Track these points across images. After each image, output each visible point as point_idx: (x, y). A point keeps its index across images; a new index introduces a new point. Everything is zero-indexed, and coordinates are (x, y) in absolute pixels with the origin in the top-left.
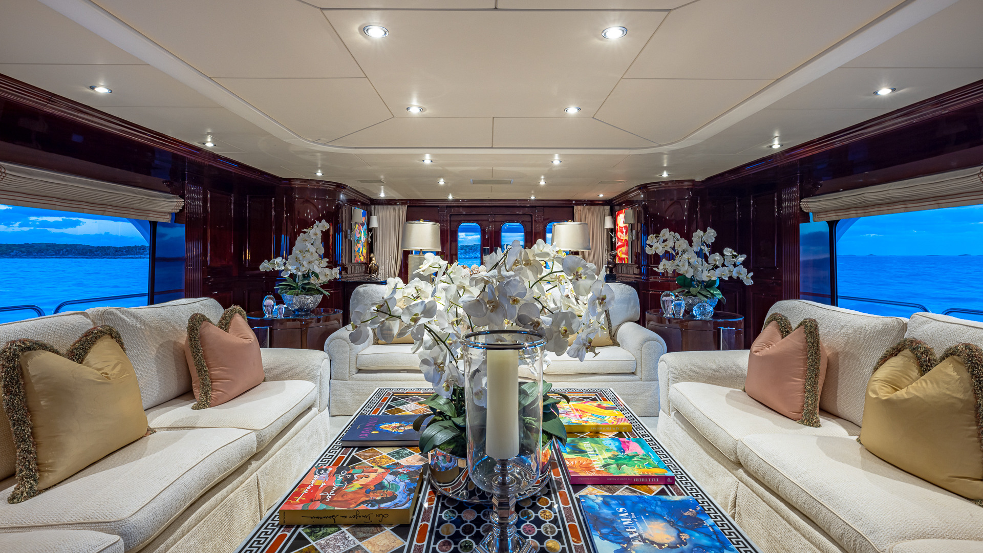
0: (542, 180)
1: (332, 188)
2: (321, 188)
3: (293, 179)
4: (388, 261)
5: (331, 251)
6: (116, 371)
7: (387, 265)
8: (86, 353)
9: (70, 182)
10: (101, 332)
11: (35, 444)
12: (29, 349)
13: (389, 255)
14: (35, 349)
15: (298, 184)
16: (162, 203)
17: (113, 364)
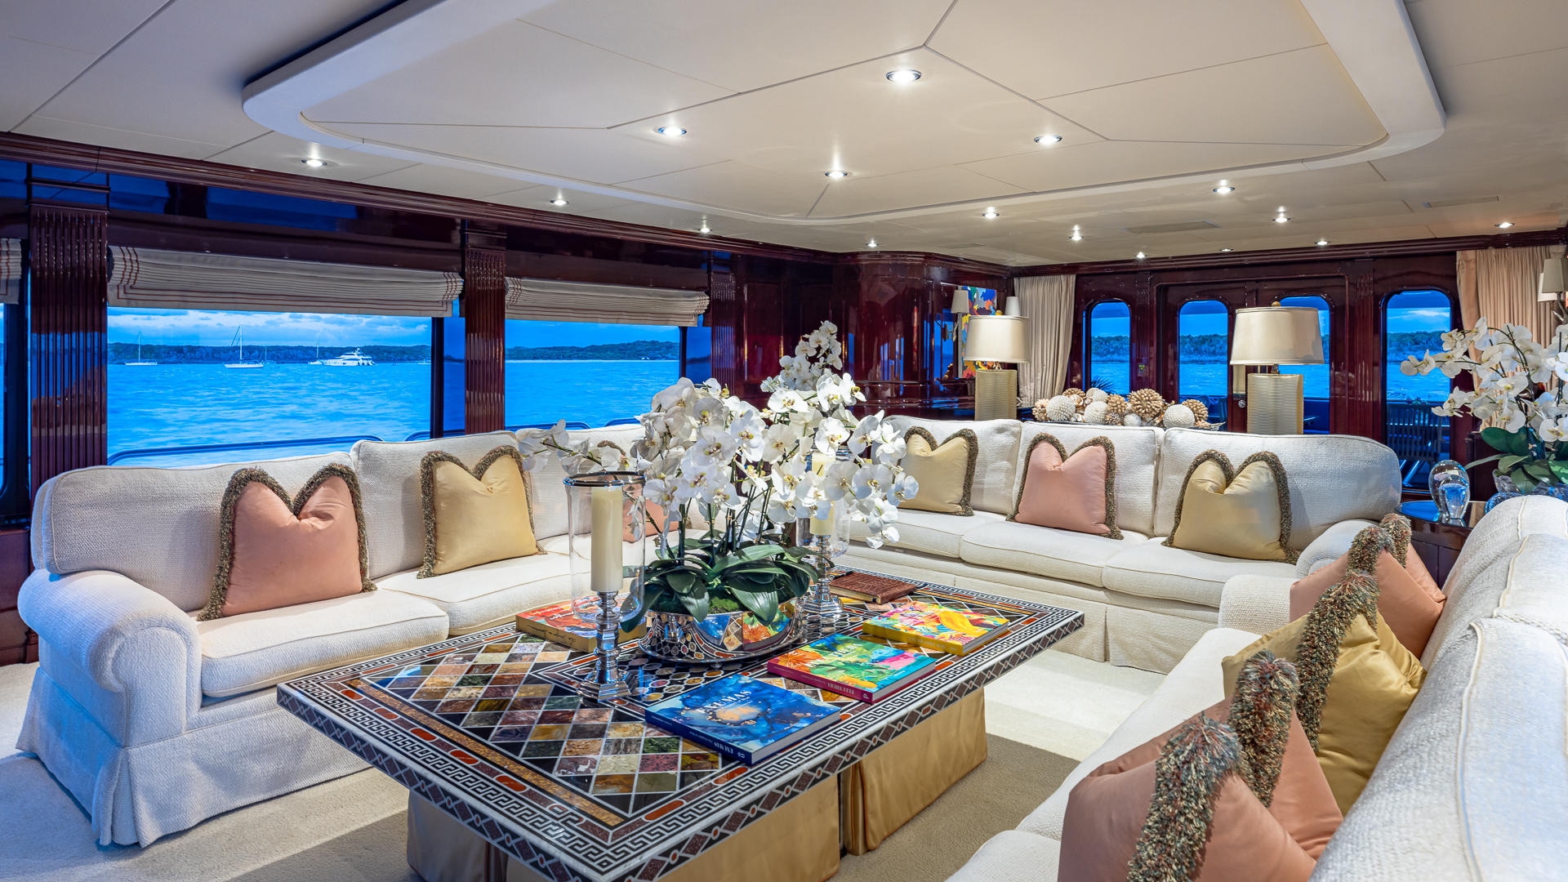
0: (1282, 215)
1: (918, 260)
2: (899, 262)
3: (858, 253)
4: (1040, 374)
5: (915, 354)
6: (500, 488)
7: (1039, 382)
8: (486, 469)
9: (579, 290)
10: (502, 451)
11: (436, 537)
12: (439, 459)
13: (1043, 365)
14: (443, 460)
15: (866, 260)
16: (682, 303)
17: (500, 481)
